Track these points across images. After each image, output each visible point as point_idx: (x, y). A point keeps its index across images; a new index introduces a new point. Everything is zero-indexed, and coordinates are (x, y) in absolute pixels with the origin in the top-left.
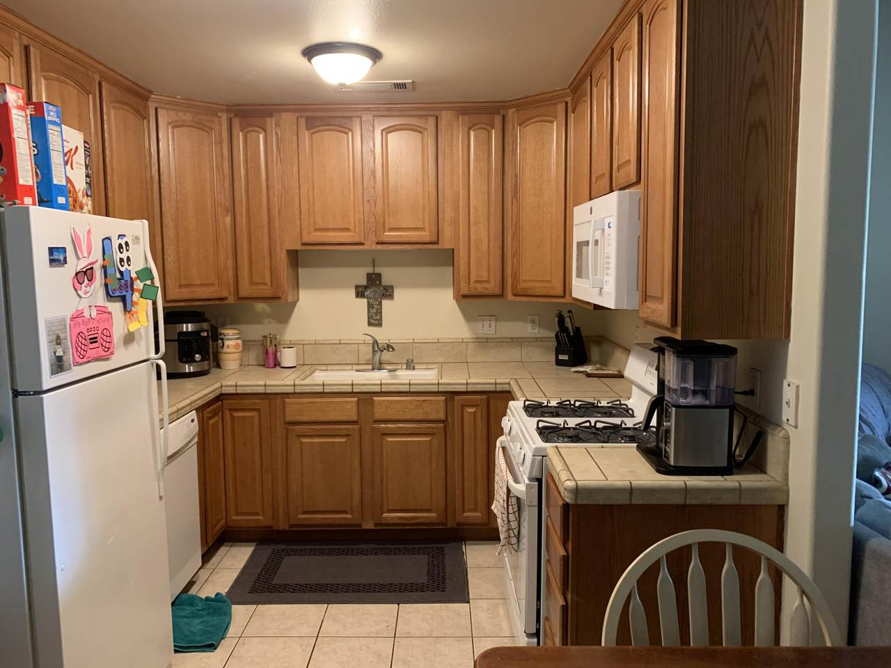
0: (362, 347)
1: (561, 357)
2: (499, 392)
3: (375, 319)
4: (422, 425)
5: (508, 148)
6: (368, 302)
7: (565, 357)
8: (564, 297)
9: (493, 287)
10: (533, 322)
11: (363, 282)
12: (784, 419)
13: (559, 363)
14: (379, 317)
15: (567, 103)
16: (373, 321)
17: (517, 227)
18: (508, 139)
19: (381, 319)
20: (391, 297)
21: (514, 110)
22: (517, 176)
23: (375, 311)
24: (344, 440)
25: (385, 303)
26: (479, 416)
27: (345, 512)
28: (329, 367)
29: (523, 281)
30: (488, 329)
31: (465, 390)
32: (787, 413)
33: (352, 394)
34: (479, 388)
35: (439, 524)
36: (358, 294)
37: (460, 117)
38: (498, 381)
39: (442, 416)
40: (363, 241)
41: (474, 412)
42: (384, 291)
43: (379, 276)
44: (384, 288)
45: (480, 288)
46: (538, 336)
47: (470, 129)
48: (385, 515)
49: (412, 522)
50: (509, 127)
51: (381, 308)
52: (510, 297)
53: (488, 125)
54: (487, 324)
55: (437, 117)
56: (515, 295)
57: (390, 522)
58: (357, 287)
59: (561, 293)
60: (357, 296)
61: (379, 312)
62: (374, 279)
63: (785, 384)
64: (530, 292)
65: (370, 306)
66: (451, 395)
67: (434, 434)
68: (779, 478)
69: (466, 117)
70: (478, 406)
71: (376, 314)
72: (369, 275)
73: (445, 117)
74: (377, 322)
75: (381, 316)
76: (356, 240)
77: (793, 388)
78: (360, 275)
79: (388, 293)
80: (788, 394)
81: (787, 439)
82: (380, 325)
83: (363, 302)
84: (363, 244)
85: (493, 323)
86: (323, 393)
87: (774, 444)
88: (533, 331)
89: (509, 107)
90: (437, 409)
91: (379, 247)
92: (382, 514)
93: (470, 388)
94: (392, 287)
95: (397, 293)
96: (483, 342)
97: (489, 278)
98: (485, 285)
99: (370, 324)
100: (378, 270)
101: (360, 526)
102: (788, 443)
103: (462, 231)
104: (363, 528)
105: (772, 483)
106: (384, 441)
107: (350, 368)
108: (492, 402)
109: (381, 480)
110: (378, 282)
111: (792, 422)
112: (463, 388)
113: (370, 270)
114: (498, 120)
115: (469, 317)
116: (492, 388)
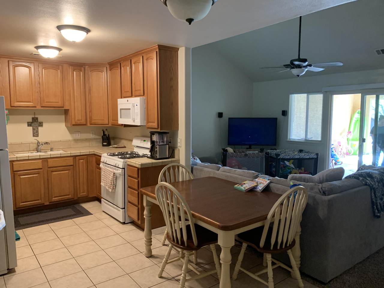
0: (31, 145)
1: (104, 144)
2: (91, 154)
3: (36, 134)
4: (66, 167)
5: (86, 78)
6: (33, 128)
7: (106, 144)
8: (108, 124)
9: (83, 122)
10: (93, 133)
11: (31, 120)
12: (178, 146)
13: (103, 146)
14: (37, 133)
15: (107, 67)
16: (35, 135)
17: (91, 103)
18: (86, 76)
19: (38, 134)
20: (42, 126)
21: (88, 66)
22: (90, 87)
23: (36, 131)
24: (37, 175)
25: (40, 128)
26: (84, 163)
27: (39, 200)
28: (19, 153)
29: (94, 120)
30: (78, 136)
31: (80, 155)
32: (179, 145)
33: (40, 159)
34: (84, 154)
35: (72, 199)
36: (29, 125)
37: (70, 67)
38: (90, 151)
39: (72, 164)
40: (36, 106)
41: (83, 162)
42: (39, 124)
43: (37, 118)
44: (40, 123)
45: (79, 122)
46: (95, 138)
47: (74, 71)
48: (53, 199)
49: (63, 199)
50: (86, 72)
51: (38, 130)
52: (89, 125)
53: (79, 70)
54: (77, 134)
55: (62, 66)
56: (90, 124)
57: (55, 201)
58: (28, 122)
59: (108, 123)
60: (28, 126)
61: (37, 132)
62: (35, 120)
63: (178, 139)
64: (96, 123)
65: (33, 129)
66: (75, 157)
67: (69, 170)
68: (178, 158)
69: (72, 67)
70: (83, 159)
71: (36, 132)
72: (33, 118)
73: (65, 66)
74: (36, 135)
75: (38, 133)
76: (34, 106)
77: (180, 139)
78: (29, 118)
79: (41, 124)
80: (179, 141)
81: (179, 150)
82: (38, 136)
83: (31, 128)
84: (36, 107)
85: (79, 134)
86: (29, 159)
87: (176, 152)
88: (93, 136)
89: (87, 65)
90: (70, 162)
91: (42, 108)
92: (52, 198)
93: (81, 154)
94: (42, 122)
95: (44, 124)
96: (76, 141)
97: (82, 119)
98: (81, 121)
99: (34, 136)
100: (36, 116)
101: (44, 204)
102: (179, 151)
103: (72, 103)
104: (45, 204)
105: (177, 159)
106: (52, 174)
107: (28, 152)
108: (88, 158)
109: (52, 188)
110: (37, 121)
111: (180, 146)
112: (79, 154)
113: (33, 116)
114: (83, 69)
115: (71, 132)
116: (88, 153)
